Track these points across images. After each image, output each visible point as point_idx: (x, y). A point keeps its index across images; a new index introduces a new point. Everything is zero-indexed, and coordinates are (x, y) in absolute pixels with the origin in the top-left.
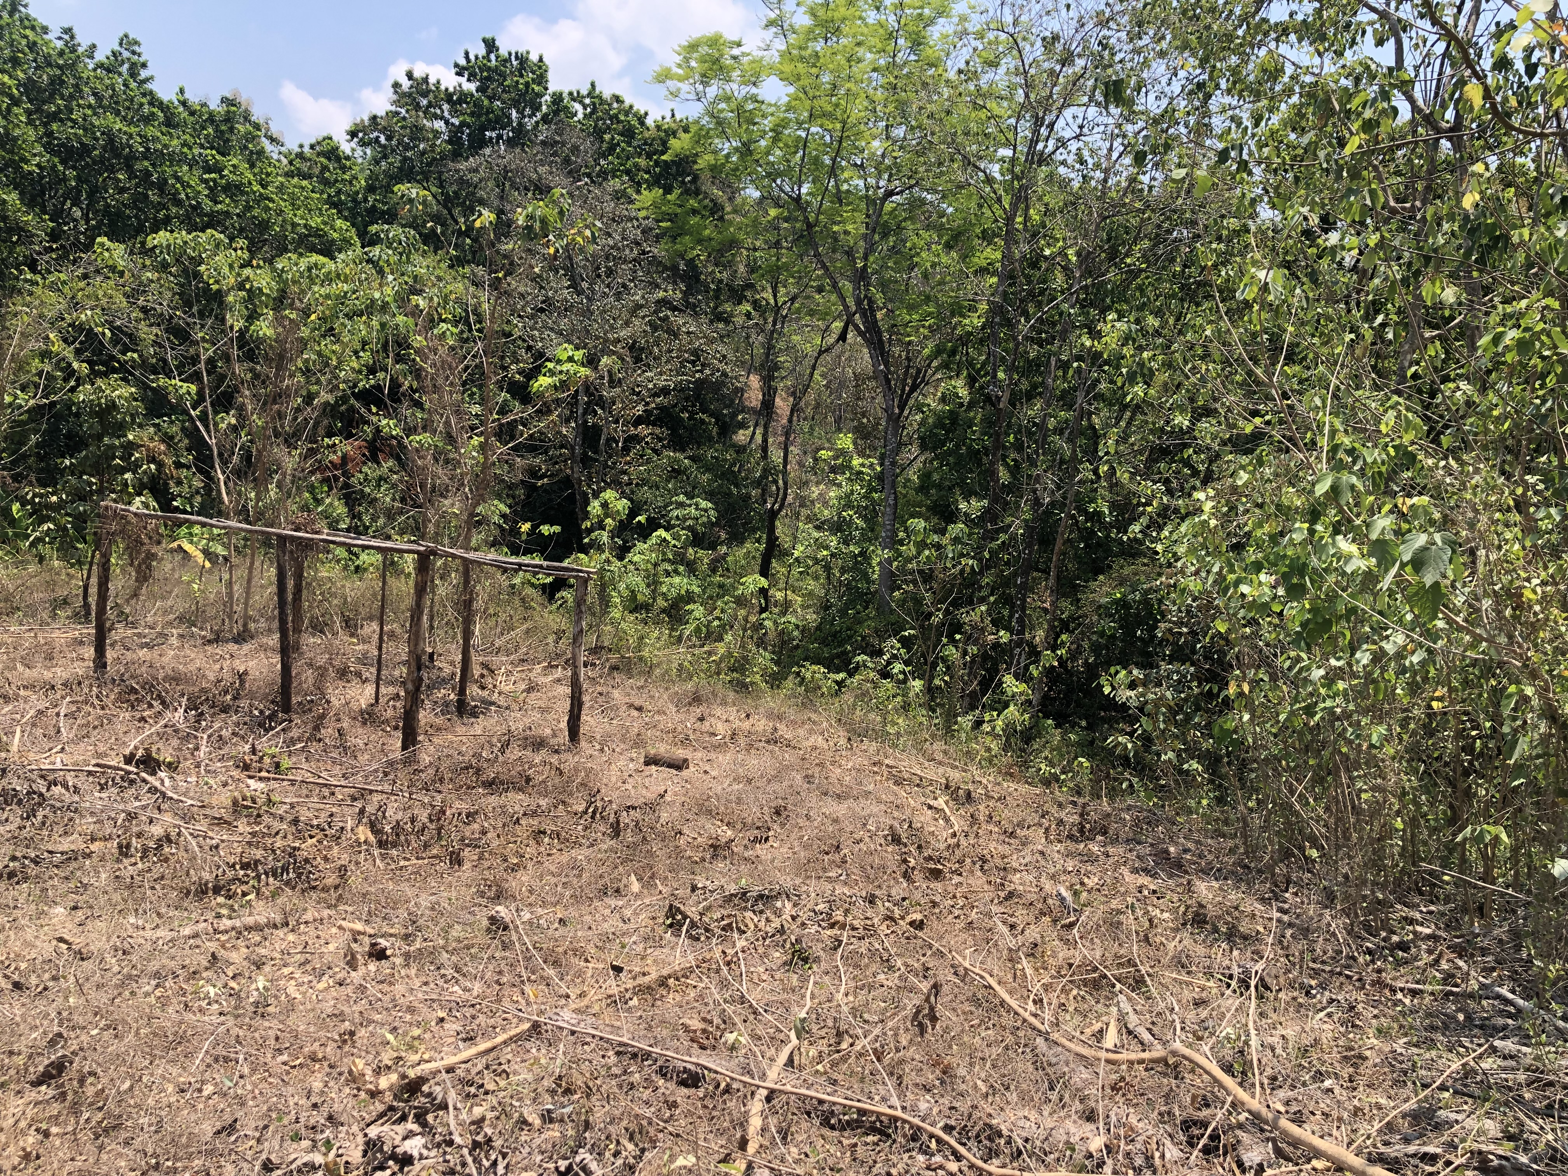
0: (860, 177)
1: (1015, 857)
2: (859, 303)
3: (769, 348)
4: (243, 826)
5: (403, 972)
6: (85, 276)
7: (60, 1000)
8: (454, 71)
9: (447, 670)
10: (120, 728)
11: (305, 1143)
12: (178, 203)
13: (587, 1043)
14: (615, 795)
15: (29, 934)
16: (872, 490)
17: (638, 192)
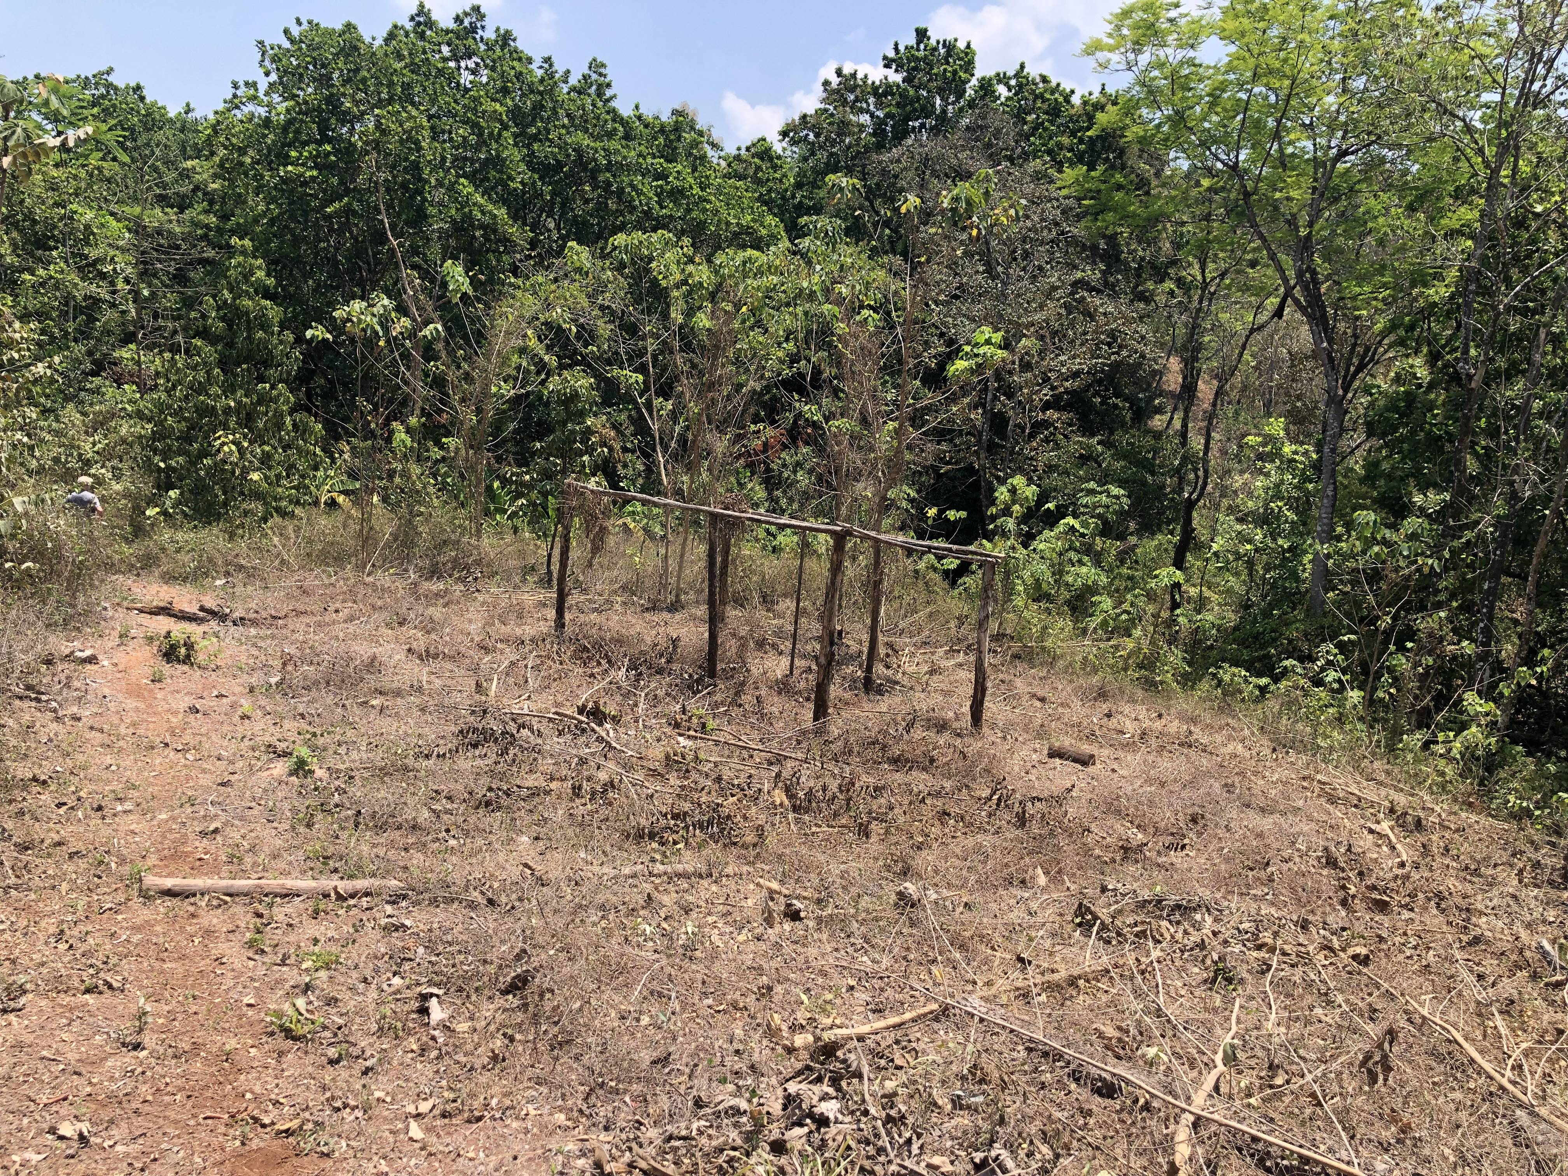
0: (1309, 138)
1: (1479, 897)
2: (1300, 275)
3: (1194, 328)
4: (674, 780)
5: (816, 936)
6: (556, 280)
7: (524, 919)
8: (882, 63)
9: (854, 648)
10: (575, 682)
11: (731, 1087)
12: (632, 209)
13: (997, 1034)
14: (1019, 784)
15: (501, 857)
16: (1306, 479)
17: (1060, 171)
